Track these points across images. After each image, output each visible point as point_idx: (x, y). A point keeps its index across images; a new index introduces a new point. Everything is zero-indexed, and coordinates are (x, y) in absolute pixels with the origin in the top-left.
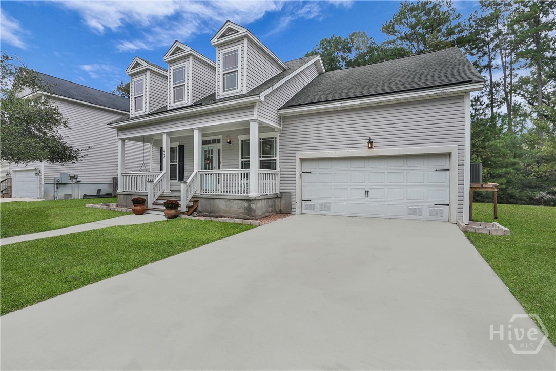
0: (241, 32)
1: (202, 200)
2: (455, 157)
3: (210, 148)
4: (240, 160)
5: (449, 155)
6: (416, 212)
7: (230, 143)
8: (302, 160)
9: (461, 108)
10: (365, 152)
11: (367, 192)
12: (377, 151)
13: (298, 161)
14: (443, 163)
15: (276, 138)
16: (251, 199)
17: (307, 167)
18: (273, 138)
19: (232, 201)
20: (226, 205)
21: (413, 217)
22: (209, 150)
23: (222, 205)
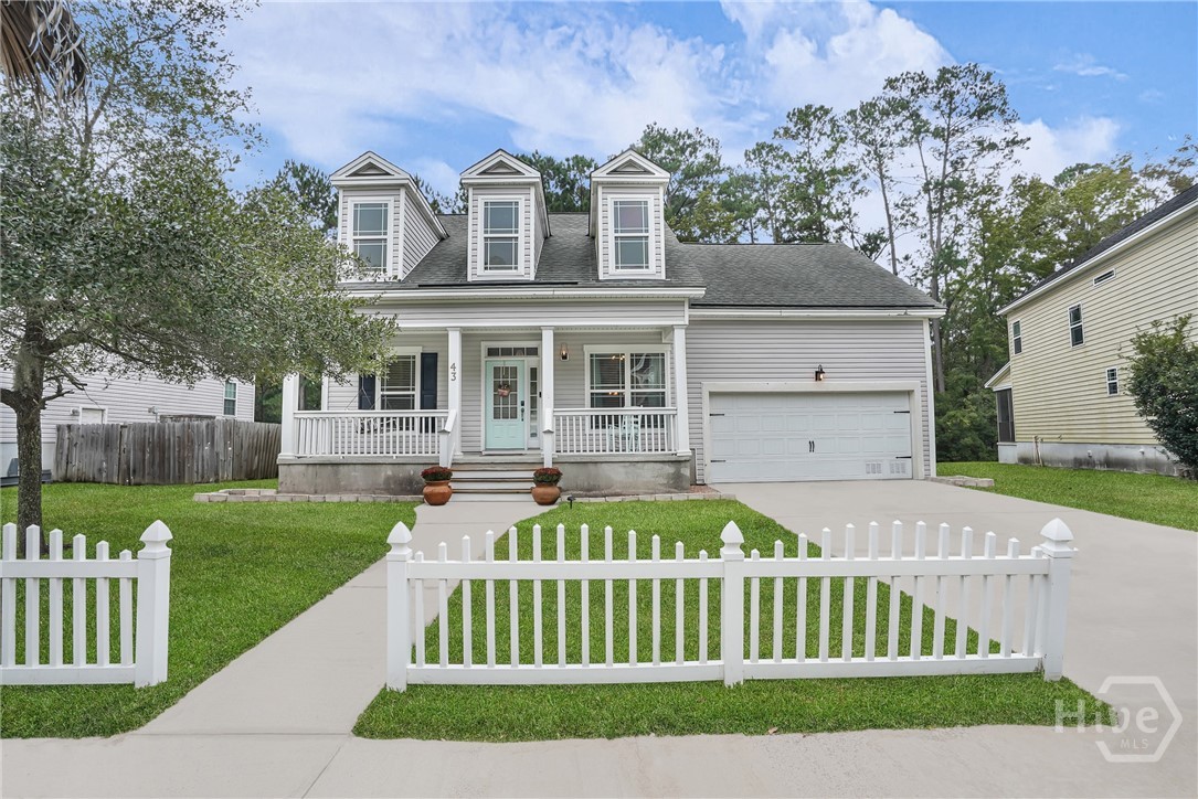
0: (657, 175)
1: (567, 467)
2: (917, 395)
3: (509, 365)
4: (588, 391)
5: (909, 393)
6: (875, 468)
7: (564, 357)
8: (712, 394)
9: (921, 336)
10: (810, 385)
11: (812, 444)
12: (828, 384)
13: (706, 396)
14: (903, 404)
15: (663, 355)
16: (683, 459)
17: (722, 405)
18: (658, 355)
19: (639, 465)
20: (626, 473)
21: (872, 476)
22: (507, 368)
23: (617, 475)
